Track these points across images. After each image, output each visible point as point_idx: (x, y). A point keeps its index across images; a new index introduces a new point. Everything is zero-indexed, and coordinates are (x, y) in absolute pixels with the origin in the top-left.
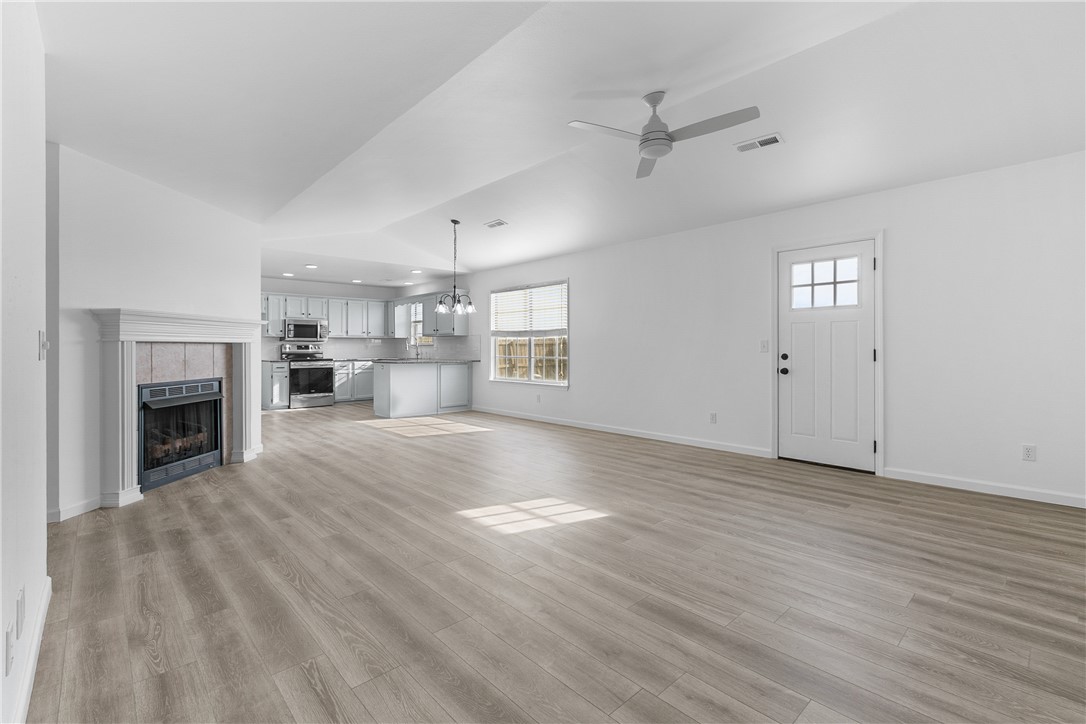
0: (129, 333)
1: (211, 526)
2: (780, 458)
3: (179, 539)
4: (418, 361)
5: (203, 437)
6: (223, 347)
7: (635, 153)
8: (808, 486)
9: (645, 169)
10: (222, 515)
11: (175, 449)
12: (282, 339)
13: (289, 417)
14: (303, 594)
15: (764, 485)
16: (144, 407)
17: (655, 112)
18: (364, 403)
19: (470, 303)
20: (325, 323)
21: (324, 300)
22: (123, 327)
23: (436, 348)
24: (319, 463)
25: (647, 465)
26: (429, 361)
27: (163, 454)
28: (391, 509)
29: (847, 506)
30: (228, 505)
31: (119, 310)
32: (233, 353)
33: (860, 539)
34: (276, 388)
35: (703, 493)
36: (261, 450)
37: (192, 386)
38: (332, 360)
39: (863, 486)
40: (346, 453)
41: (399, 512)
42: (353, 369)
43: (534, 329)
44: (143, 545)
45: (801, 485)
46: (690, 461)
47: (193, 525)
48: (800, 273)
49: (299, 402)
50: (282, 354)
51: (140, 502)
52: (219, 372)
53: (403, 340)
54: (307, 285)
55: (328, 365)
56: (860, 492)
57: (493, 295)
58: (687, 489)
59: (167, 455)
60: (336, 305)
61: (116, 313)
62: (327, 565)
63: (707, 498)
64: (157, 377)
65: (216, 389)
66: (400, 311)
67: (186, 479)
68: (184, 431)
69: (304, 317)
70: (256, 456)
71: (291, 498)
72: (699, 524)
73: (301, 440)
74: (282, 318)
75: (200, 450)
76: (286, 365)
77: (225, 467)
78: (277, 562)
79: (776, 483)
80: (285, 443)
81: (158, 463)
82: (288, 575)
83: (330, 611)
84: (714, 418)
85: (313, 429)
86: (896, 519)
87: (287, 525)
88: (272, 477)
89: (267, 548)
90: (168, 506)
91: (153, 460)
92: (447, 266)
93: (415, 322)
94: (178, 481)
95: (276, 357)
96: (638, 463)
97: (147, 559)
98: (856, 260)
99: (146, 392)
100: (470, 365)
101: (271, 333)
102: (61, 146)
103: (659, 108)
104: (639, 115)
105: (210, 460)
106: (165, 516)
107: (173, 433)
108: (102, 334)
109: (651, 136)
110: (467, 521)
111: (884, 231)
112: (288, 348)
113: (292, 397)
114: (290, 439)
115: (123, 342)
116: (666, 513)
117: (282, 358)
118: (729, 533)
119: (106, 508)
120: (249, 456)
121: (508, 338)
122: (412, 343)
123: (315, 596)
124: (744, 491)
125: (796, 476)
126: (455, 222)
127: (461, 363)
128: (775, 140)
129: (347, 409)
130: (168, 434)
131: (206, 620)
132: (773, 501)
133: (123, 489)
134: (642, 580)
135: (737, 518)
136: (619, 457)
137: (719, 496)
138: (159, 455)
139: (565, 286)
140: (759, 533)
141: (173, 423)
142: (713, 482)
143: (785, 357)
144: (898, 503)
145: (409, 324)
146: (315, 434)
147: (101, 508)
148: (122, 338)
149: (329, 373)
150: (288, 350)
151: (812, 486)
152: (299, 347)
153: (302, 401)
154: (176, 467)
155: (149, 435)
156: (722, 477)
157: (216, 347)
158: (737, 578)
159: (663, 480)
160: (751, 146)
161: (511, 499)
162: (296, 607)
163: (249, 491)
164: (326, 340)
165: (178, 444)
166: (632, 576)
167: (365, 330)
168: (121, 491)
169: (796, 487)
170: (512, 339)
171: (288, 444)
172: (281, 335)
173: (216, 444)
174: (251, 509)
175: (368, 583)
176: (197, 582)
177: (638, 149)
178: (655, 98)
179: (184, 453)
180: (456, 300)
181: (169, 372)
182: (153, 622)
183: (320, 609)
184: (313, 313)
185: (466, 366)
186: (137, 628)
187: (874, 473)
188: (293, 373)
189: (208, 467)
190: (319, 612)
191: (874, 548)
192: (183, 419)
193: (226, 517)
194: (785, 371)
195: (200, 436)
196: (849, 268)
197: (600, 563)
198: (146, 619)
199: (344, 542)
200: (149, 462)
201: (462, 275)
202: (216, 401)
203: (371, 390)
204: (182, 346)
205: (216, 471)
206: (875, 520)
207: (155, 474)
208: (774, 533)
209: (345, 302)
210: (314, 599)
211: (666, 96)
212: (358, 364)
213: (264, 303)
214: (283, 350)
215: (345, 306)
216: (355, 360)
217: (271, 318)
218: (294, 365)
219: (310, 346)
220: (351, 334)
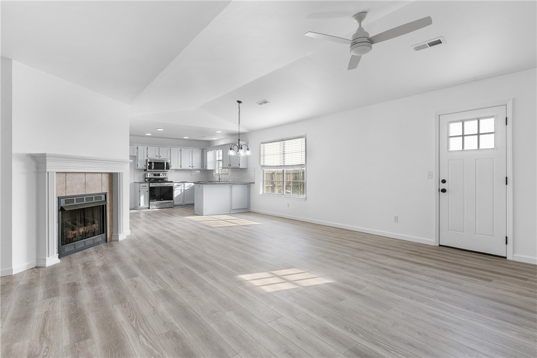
0: (52, 167)
1: (93, 280)
2: (440, 245)
3: (73, 288)
4: (220, 182)
5: (96, 226)
6: (108, 175)
7: (347, 52)
8: (461, 265)
9: (353, 63)
10: (100, 273)
11: (80, 233)
12: (145, 170)
13: (149, 214)
14: (136, 330)
15: (432, 264)
16: (61, 209)
17: (360, 25)
18: (190, 206)
19: (248, 149)
20: (169, 161)
21: (169, 148)
22: (48, 164)
23: (229, 175)
24: (160, 242)
25: (354, 248)
26: (226, 183)
27: (73, 236)
28: (197, 273)
29: (490, 281)
30: (105, 268)
31: (45, 154)
32: (113, 178)
33: (504, 307)
34: (142, 198)
35: (392, 268)
36: (129, 234)
37: (89, 197)
38: (172, 182)
39: (500, 266)
40: (176, 237)
41: (201, 275)
42: (184, 187)
43: (286, 164)
44: (52, 292)
45: (457, 264)
46: (382, 246)
47: (83, 279)
48: (455, 129)
49: (155, 206)
50: (146, 179)
51: (58, 264)
52: (105, 189)
53: (212, 171)
54: (160, 140)
55: (170, 185)
56: (497, 271)
57: (262, 145)
58: (380, 265)
59: (75, 237)
60: (175, 152)
61: (44, 156)
62: (154, 310)
63: (394, 273)
64: (69, 192)
65: (103, 199)
66: (210, 155)
67: (85, 251)
68: (85, 223)
69: (158, 158)
70: (126, 237)
71: (141, 265)
72: (391, 291)
73: (153, 228)
74: (146, 159)
75: (94, 234)
76: (147, 185)
77: (108, 243)
78: (125, 307)
79: (439, 262)
80: (143, 229)
81: (70, 241)
82: (129, 317)
83: (151, 344)
84: (396, 219)
85: (160, 221)
86: (528, 292)
87: (136, 282)
88: (133, 251)
89: (121, 298)
90: (72, 267)
91: (67, 239)
92: (235, 128)
93: (219, 161)
94: (81, 252)
95: (142, 180)
96: (348, 247)
97: (52, 301)
98: (493, 119)
99: (63, 201)
100: (249, 185)
101: (140, 167)
102: (13, 61)
103: (363, 24)
104: (350, 28)
105: (100, 239)
106: (69, 273)
107: (78, 223)
108: (37, 168)
109: (358, 41)
110: (241, 283)
111: (513, 99)
113: (151, 202)
114: (147, 228)
115: (48, 173)
116: (368, 282)
117: (145, 181)
118: (411, 298)
119: (39, 267)
120: (122, 237)
121: (271, 170)
122: (217, 172)
123: (143, 333)
124: (419, 268)
125: (452, 258)
126: (239, 102)
127: (244, 184)
128: (439, 42)
129: (180, 210)
130: (75, 224)
131: (75, 346)
132: (438, 275)
133: (48, 256)
134: (353, 332)
135: (415, 287)
136: (337, 242)
137: (402, 271)
138: (70, 236)
139: (303, 139)
140: (432, 299)
141: (78, 218)
142: (398, 261)
143: (444, 181)
144: (526, 280)
145: (215, 161)
146: (160, 224)
147: (36, 267)
148: (48, 170)
149: (170, 190)
150: (149, 176)
151: (464, 266)
152: (155, 175)
153: (157, 205)
154: (80, 244)
155: (65, 225)
156: (403, 257)
157: (103, 175)
158: (419, 334)
159: (365, 259)
160: (424, 47)
161: (270, 268)
162: (131, 340)
163: (118, 259)
164: (169, 170)
165: (81, 230)
166: (346, 328)
167: (191, 165)
168: (47, 258)
169: (454, 266)
170: (274, 170)
171: (145, 230)
172: (145, 168)
173: (103, 230)
174: (117, 270)
175: (177, 325)
176: (77, 318)
177: (349, 49)
178: (360, 16)
179: (85, 236)
180: (240, 148)
181: (76, 189)
182: (45, 345)
183: (145, 342)
184: (163, 156)
185: (247, 186)
186: (34, 350)
187: (506, 258)
188: (152, 189)
189: (98, 243)
190: (144, 344)
191: (515, 314)
192: (84, 216)
193: (102, 275)
194: (444, 191)
195: (94, 226)
196: (488, 125)
197: (325, 317)
198: (41, 343)
199: (167, 295)
200: (65, 240)
201: (244, 134)
202: (103, 206)
203: (193, 199)
204: (83, 175)
205: (103, 246)
206: (512, 292)
207: (68, 248)
208: (442, 299)
209: (180, 149)
210: (143, 335)
211: (368, 16)
212: (187, 184)
213: (136, 150)
214: (146, 177)
215: (180, 152)
216: (185, 182)
217: (139, 158)
218: (152, 185)
219: (161, 174)
220: (183, 167)
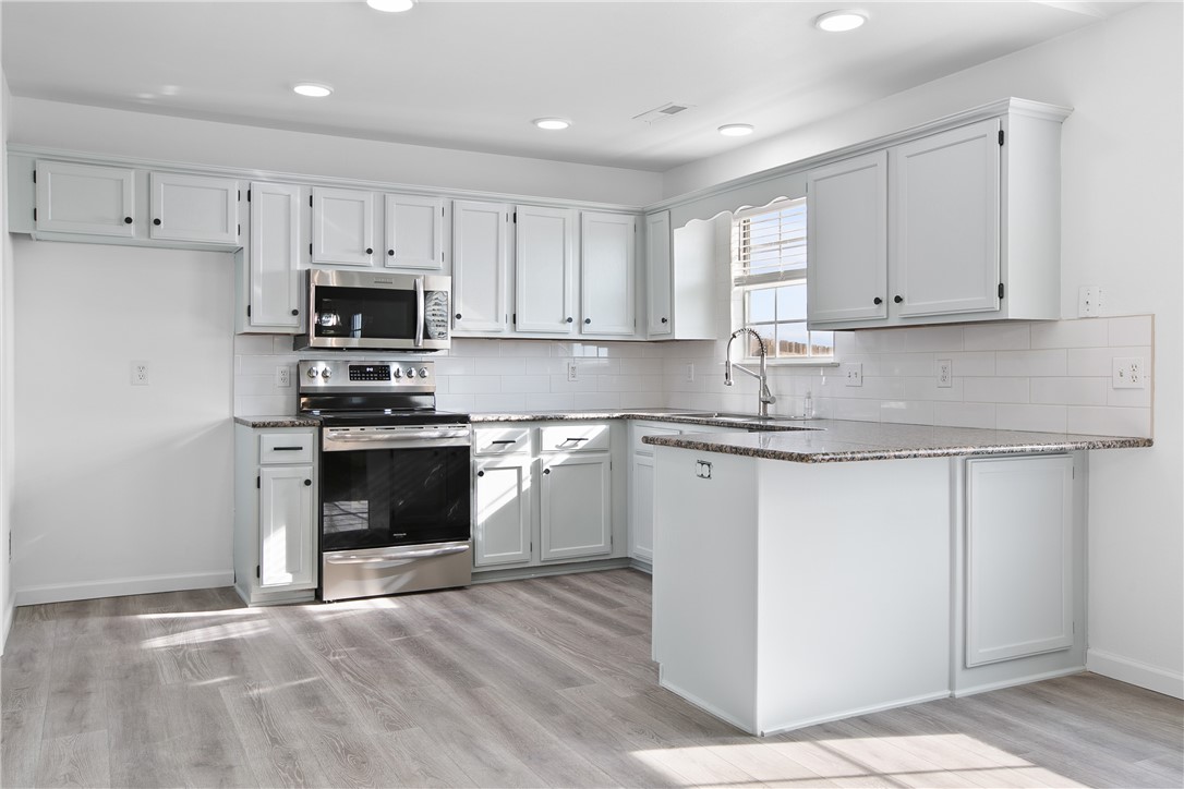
12: (299, 341)
20: (441, 284)
21: (444, 203)
38: (463, 419)
42: (537, 452)
50: (300, 396)
53: (703, 348)
55: (456, 436)
69: (373, 265)
74: (299, 266)
76: (305, 437)
95: (279, 404)
101: (262, 319)
112: (326, 375)
113: (328, 557)
117: (297, 412)
149: (456, 468)
150: (320, 382)
152: (357, 371)
164: (443, 344)
167: (572, 312)
172: (293, 325)
188: (337, 474)
209: (506, 209)
212: (553, 435)
213: (237, 208)
214: (305, 383)
215: (506, 226)
216: (544, 420)
217: (260, 264)
218: (341, 440)
219: (394, 368)
220: (527, 325)
